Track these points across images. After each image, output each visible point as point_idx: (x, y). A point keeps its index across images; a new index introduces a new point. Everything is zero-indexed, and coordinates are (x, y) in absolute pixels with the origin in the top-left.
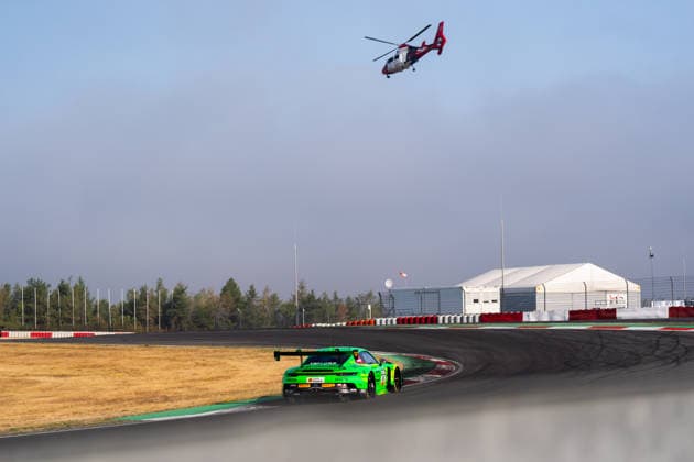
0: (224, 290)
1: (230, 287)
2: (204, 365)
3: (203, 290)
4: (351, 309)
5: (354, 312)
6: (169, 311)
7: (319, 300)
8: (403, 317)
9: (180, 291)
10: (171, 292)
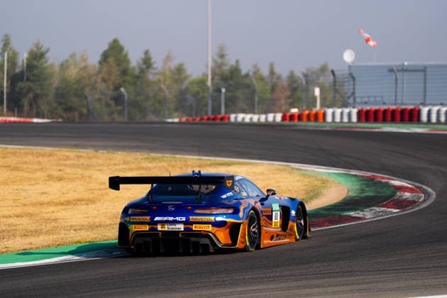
0: (105, 56)
1: (114, 52)
2: (60, 179)
3: (73, 56)
4: (294, 90)
5: (299, 94)
6: (20, 84)
7: (247, 75)
8: (368, 108)
9: (37, 56)
10: (23, 57)
